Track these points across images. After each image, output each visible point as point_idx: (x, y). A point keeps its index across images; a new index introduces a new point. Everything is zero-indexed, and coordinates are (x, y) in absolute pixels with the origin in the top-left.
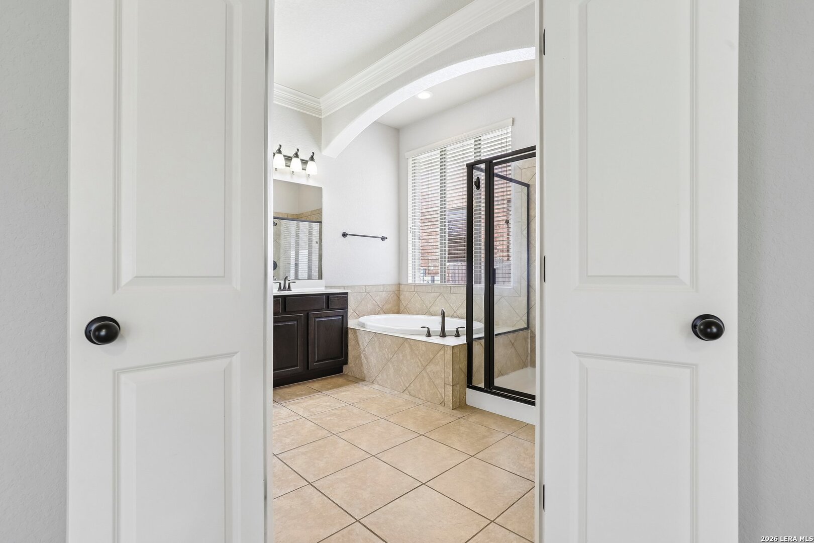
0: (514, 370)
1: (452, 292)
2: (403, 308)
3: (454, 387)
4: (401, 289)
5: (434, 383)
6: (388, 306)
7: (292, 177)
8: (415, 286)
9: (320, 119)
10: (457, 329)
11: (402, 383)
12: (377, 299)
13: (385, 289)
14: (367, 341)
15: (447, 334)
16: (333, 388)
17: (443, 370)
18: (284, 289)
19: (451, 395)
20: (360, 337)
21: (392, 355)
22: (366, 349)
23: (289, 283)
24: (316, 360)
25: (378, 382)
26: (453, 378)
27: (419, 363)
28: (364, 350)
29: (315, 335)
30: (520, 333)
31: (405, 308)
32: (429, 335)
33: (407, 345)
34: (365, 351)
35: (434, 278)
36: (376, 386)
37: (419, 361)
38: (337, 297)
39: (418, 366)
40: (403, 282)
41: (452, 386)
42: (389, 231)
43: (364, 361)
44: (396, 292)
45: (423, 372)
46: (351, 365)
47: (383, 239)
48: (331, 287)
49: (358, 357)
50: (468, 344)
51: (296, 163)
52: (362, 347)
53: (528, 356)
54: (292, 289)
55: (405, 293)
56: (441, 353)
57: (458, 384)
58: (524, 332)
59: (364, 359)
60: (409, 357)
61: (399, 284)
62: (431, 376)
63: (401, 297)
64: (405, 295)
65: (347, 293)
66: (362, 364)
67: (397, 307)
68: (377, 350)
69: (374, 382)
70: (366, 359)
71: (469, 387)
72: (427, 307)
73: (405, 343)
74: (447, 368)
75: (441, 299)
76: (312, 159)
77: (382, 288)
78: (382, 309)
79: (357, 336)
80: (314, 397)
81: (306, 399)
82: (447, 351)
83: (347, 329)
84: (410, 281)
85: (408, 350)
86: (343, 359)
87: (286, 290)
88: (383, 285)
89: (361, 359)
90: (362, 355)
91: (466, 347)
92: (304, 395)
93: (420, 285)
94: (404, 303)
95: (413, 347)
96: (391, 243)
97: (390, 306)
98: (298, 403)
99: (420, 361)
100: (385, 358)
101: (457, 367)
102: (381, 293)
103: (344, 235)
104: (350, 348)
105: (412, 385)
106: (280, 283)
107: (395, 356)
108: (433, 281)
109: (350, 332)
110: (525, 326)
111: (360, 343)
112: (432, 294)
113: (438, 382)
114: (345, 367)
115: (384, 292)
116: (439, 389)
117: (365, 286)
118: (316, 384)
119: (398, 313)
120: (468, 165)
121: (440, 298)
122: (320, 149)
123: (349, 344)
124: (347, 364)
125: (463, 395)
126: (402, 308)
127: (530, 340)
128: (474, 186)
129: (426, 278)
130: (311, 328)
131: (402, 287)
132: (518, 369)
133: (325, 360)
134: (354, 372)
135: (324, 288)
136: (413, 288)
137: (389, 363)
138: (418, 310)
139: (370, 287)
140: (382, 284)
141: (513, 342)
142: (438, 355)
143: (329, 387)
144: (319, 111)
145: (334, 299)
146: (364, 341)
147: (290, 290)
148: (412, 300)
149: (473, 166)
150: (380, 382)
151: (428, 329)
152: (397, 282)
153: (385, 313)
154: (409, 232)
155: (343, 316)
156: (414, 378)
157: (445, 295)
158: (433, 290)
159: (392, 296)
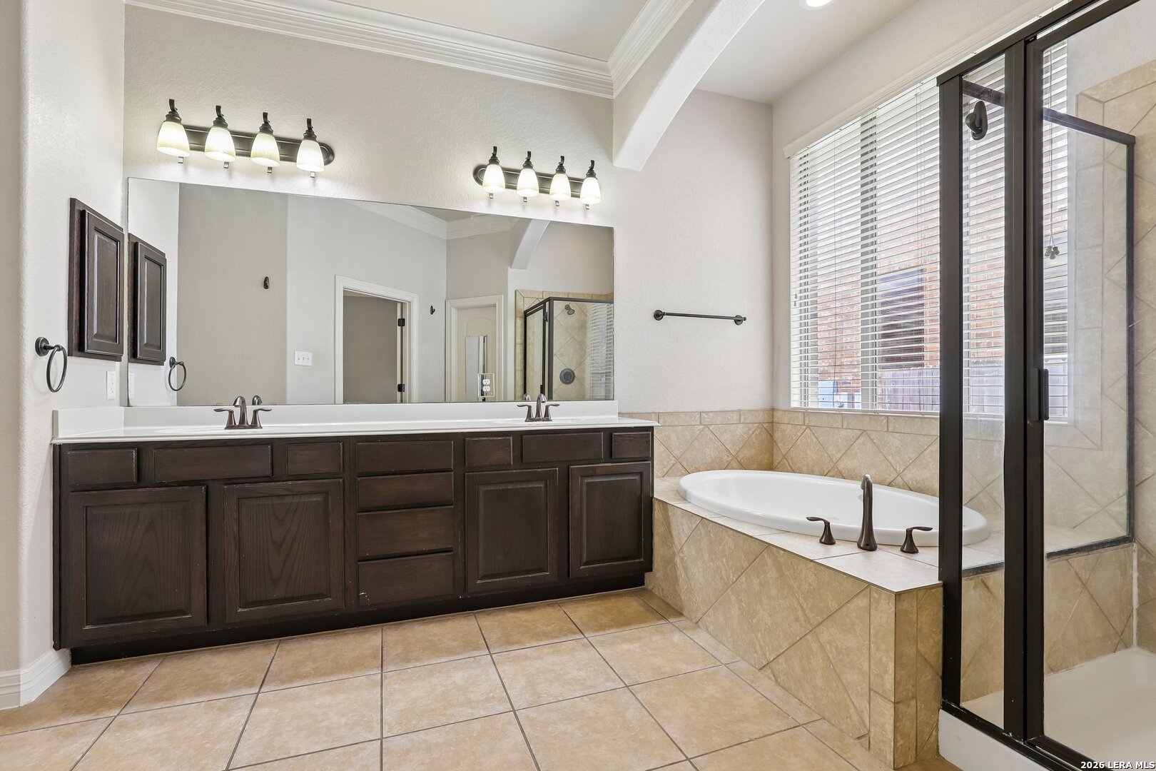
0: (1090, 655)
1: (890, 429)
2: (780, 457)
3: (901, 706)
4: (776, 420)
5: (838, 676)
6: (747, 453)
7: (556, 212)
8: (806, 413)
9: (611, 101)
10: (909, 532)
11: (758, 647)
12: (725, 437)
13: (742, 418)
14: (688, 532)
15: (877, 539)
16: (611, 627)
17: (865, 651)
18: (538, 418)
19: (890, 728)
20: (673, 521)
21: (736, 576)
22: (685, 549)
23: (547, 407)
24: (585, 560)
25: (707, 628)
26: (897, 683)
27: (800, 612)
28: (681, 550)
29: (581, 509)
30: (1108, 552)
31: (784, 457)
32: (828, 539)
33: (769, 561)
34: (683, 552)
35: (853, 398)
36: (702, 637)
37: (798, 607)
38: (629, 436)
39: (797, 620)
40: (781, 405)
41: (894, 703)
42: (750, 303)
43: (681, 573)
44: (765, 425)
45: (809, 637)
46: (658, 575)
47: (738, 320)
48: (631, 415)
49: (670, 561)
50: (945, 586)
51: (560, 185)
52: (677, 542)
53: (1130, 616)
54: (552, 418)
55: (783, 427)
56: (862, 602)
57: (914, 697)
58: (1119, 550)
59: (681, 569)
60: (774, 592)
61: (773, 409)
62: (830, 656)
63: (777, 435)
64: (785, 432)
65: (651, 429)
66: (676, 579)
67: (767, 455)
68: (706, 556)
69: (700, 623)
70: (685, 569)
71: (947, 708)
72: (831, 459)
73: (765, 554)
74: (878, 649)
75: (864, 444)
76: (591, 173)
77: (736, 417)
78: (735, 458)
79: (668, 517)
80: (564, 646)
81: (546, 650)
82: (878, 602)
83: (650, 501)
84: (795, 403)
85: (772, 574)
86: (642, 560)
87: (539, 420)
88: (739, 411)
89: (675, 565)
90: (677, 560)
91: (939, 593)
92: (547, 635)
93: (818, 413)
94: (782, 447)
95: (783, 567)
96: (755, 328)
97: (753, 452)
98: (526, 658)
99: (802, 607)
100: (721, 578)
101: (910, 651)
102: (732, 427)
103: (658, 315)
104: (656, 540)
105: (781, 660)
106: (530, 407)
107: (743, 579)
108: (852, 402)
109: (656, 506)
110: (1122, 532)
111: (675, 533)
112: (843, 433)
113: (851, 677)
114: (647, 575)
115: (741, 426)
116: (853, 697)
117: (701, 413)
118: (580, 610)
119: (770, 467)
120: (943, 81)
121: (861, 440)
122: (610, 156)
123: (655, 532)
124: (651, 571)
125: (927, 730)
126: (778, 458)
127: (1139, 571)
128: (966, 128)
129: (837, 398)
130: (574, 497)
131: (778, 415)
132: (1102, 652)
133: (603, 561)
134: (663, 590)
135: (616, 416)
136: (801, 418)
137: (729, 591)
138: (811, 463)
139: (710, 414)
140: (735, 408)
141: (1084, 577)
142: (851, 606)
143: (605, 620)
144: (609, 87)
145: (623, 440)
146: (681, 530)
147: (548, 420)
148: (799, 442)
149: (961, 75)
150: (712, 627)
151: (827, 525)
152: (768, 406)
153: (743, 467)
154: (792, 304)
155: (641, 474)
156: (785, 645)
157: (874, 435)
158: (845, 423)
159: (757, 432)
